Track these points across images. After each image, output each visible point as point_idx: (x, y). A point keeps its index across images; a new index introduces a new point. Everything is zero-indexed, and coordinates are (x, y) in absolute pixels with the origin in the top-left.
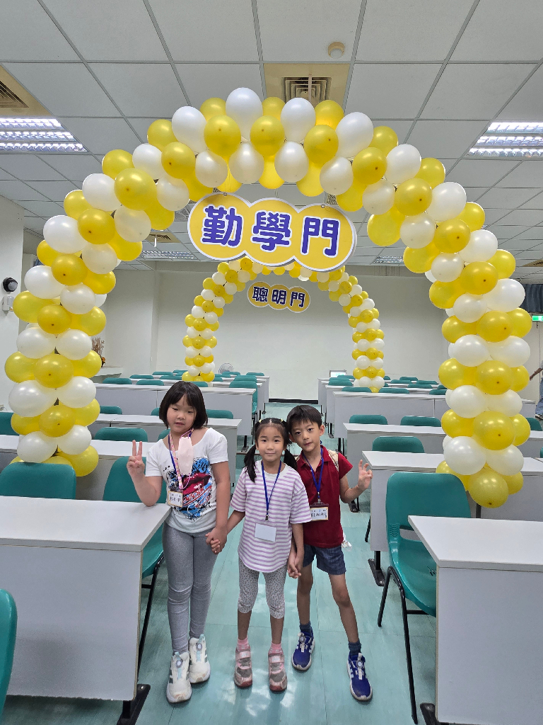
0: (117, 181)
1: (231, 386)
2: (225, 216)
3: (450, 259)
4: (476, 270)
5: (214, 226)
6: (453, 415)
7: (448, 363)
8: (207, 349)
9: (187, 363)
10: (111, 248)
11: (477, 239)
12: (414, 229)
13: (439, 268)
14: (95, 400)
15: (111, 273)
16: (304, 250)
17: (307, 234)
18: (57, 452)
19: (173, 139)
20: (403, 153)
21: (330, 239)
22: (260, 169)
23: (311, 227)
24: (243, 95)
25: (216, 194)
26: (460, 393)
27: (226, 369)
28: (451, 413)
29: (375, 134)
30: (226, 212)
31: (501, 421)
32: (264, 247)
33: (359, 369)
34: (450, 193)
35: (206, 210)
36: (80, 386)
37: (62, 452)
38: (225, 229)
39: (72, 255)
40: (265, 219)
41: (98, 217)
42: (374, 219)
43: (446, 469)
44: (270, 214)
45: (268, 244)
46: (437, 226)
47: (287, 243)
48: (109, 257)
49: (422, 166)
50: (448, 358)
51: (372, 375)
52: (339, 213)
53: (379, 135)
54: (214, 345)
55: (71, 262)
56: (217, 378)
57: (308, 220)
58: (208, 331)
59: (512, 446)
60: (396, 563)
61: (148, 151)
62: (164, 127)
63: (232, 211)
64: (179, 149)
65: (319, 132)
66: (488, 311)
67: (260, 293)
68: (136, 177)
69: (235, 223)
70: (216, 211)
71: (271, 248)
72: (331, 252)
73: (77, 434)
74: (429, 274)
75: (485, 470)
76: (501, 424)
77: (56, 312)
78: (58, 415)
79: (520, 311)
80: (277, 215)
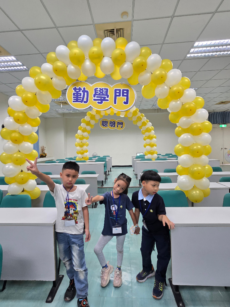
0: (35, 80)
1: (95, 161)
2: (81, 91)
3: (176, 102)
4: (187, 106)
6: (181, 167)
7: (178, 146)
8: (85, 147)
9: (78, 153)
10: (37, 108)
11: (187, 93)
12: (161, 90)
13: (172, 106)
15: (38, 118)
16: (115, 103)
17: (116, 96)
18: (23, 190)
19: (57, 60)
20: (154, 58)
21: (126, 97)
22: (95, 70)
25: (77, 82)
26: (183, 157)
27: (95, 155)
28: (180, 166)
29: (141, 51)
30: (81, 89)
31: (200, 168)
32: (98, 103)
33: (147, 151)
34: (175, 74)
35: (74, 89)
37: (26, 190)
39: (21, 112)
40: (98, 91)
41: (29, 95)
42: (144, 87)
43: (178, 189)
45: (100, 101)
46: (170, 88)
47: (108, 100)
48: (36, 112)
49: (162, 63)
50: (178, 143)
51: (152, 154)
52: (129, 85)
53: (143, 51)
54: (87, 145)
55: (21, 115)
57: (116, 90)
58: (85, 140)
59: (204, 177)
61: (47, 66)
62: (53, 55)
63: (84, 88)
64: (59, 64)
65: (117, 52)
66: (193, 123)
68: (43, 77)
69: (86, 93)
70: (77, 89)
71: (101, 103)
72: (126, 103)
73: (30, 183)
74: (168, 109)
75: (194, 188)
76: (200, 169)
77: (17, 135)
78: (22, 176)
79: (207, 122)
80: (103, 89)
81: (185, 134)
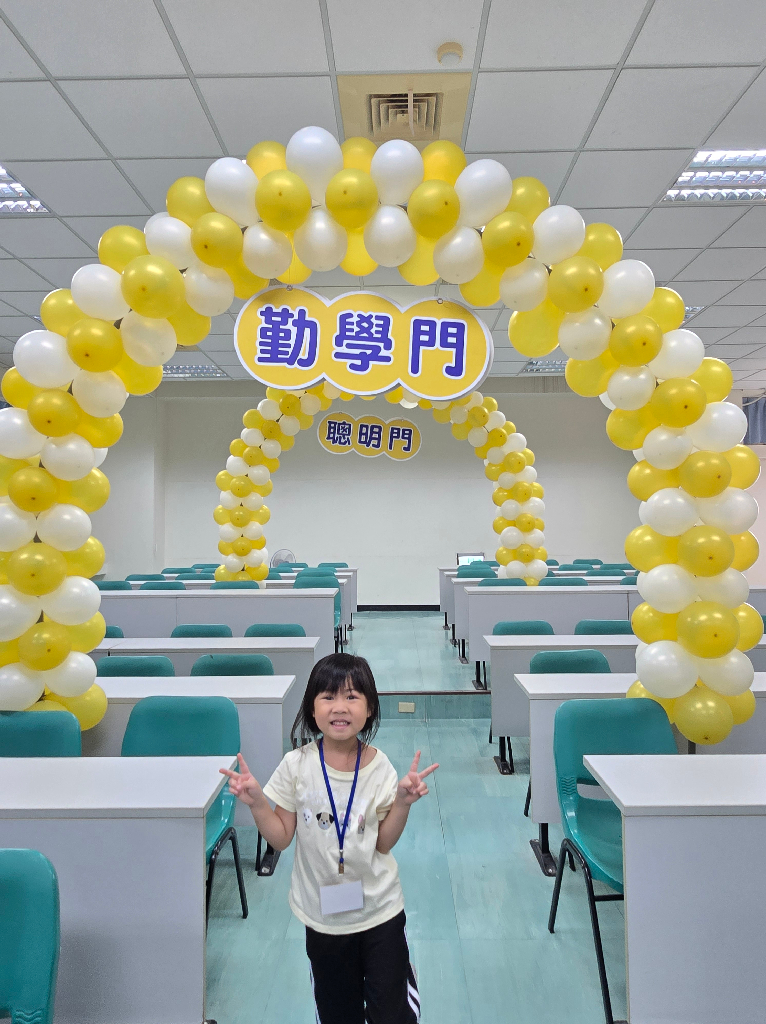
0: (125, 278)
2: (290, 320)
3: (635, 374)
4: (673, 391)
5: (275, 338)
6: (649, 610)
7: (638, 532)
9: (223, 551)
10: (117, 376)
11: (673, 344)
12: (580, 331)
13: (622, 387)
14: (98, 614)
15: (118, 416)
16: (415, 369)
17: (417, 344)
18: (43, 695)
19: (207, 208)
20: (557, 220)
21: (454, 350)
22: (342, 245)
23: (423, 334)
24: (312, 139)
25: (276, 288)
26: (658, 577)
27: (283, 558)
28: (646, 608)
29: (514, 190)
30: (292, 316)
31: (718, 615)
32: (353, 367)
34: (630, 276)
35: (262, 313)
36: (76, 590)
37: (52, 694)
38: (292, 342)
39: (56, 390)
40: (352, 324)
41: (96, 331)
42: (518, 316)
43: (641, 692)
44: (359, 316)
45: (358, 362)
46: (613, 326)
47: (387, 359)
48: (113, 390)
49: (587, 235)
50: (639, 524)
51: (527, 558)
52: (465, 310)
53: (520, 191)
54: (265, 519)
55: (56, 401)
56: (273, 574)
57: (418, 324)
58: (254, 498)
59: (735, 650)
60: (575, 832)
61: (168, 227)
62: (193, 189)
63: (302, 313)
64: (217, 224)
65: (431, 192)
66: (695, 450)
68: (154, 269)
69: (307, 331)
70: (277, 314)
71: (364, 367)
72: (455, 371)
73: (74, 665)
74: (604, 398)
75: (698, 690)
76: (718, 619)
77: (36, 478)
78: (46, 636)
79: (741, 450)
80: (371, 316)
81: (667, 490)
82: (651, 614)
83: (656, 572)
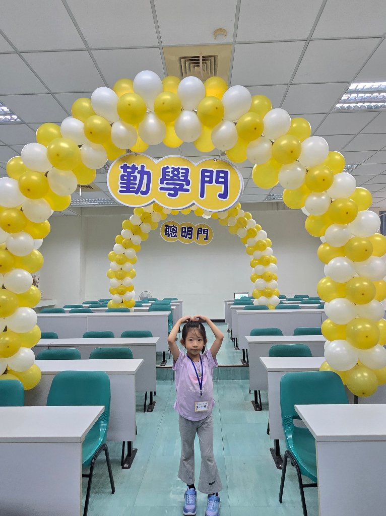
0: (49, 149)
1: (149, 310)
2: (137, 171)
3: (319, 197)
4: (340, 205)
5: (129, 180)
6: (330, 323)
7: (324, 281)
8: (128, 280)
9: (112, 292)
11: (339, 180)
12: (290, 174)
13: (312, 203)
14: (36, 326)
15: (47, 221)
16: (202, 196)
17: (203, 182)
18: (6, 370)
19: (92, 113)
20: (276, 116)
21: (223, 185)
22: (163, 132)
23: (206, 177)
25: (129, 154)
26: (335, 305)
27: (145, 296)
28: (329, 321)
29: (253, 101)
30: (137, 168)
31: (368, 326)
32: (169, 194)
33: (257, 290)
34: (315, 145)
35: (121, 167)
36: (24, 314)
37: (11, 370)
38: (137, 182)
39: (14, 209)
40: (169, 172)
41: (34, 178)
42: (257, 168)
43: (327, 368)
44: (173, 168)
45: (172, 192)
46: (307, 171)
47: (188, 190)
48: (44, 209)
49: (292, 124)
50: (323, 276)
51: (268, 295)
52: (229, 164)
53: (256, 102)
54: (133, 276)
55: (14, 214)
56: (138, 304)
57: (203, 172)
58: (128, 265)
59: (378, 344)
60: (291, 447)
61: (73, 123)
62: (85, 103)
63: (143, 167)
64: (97, 121)
65: (209, 103)
66: (353, 236)
67: (170, 231)
68: (64, 145)
69: (145, 176)
70: (129, 168)
71: (175, 195)
72: (224, 196)
73: (23, 354)
74: (304, 210)
75: (358, 367)
76: (367, 328)
77: (3, 255)
78: (7, 339)
79: (377, 236)
80: (179, 168)
81: (338, 258)
82: (332, 325)
83: (334, 302)
